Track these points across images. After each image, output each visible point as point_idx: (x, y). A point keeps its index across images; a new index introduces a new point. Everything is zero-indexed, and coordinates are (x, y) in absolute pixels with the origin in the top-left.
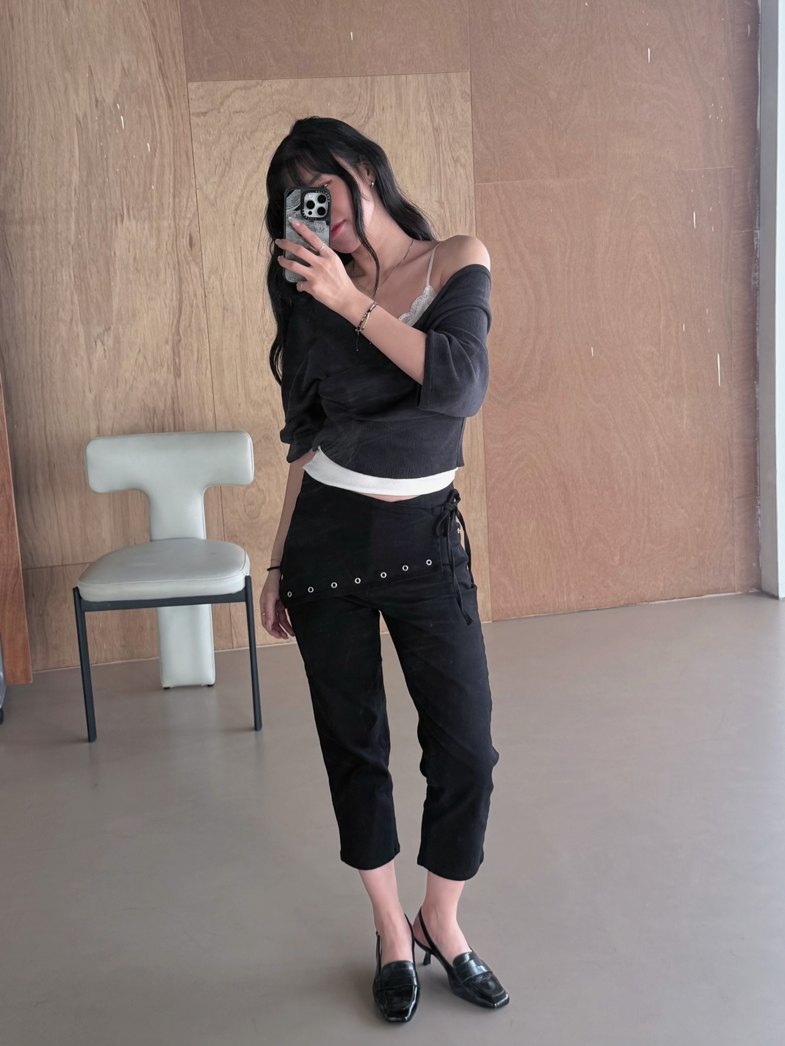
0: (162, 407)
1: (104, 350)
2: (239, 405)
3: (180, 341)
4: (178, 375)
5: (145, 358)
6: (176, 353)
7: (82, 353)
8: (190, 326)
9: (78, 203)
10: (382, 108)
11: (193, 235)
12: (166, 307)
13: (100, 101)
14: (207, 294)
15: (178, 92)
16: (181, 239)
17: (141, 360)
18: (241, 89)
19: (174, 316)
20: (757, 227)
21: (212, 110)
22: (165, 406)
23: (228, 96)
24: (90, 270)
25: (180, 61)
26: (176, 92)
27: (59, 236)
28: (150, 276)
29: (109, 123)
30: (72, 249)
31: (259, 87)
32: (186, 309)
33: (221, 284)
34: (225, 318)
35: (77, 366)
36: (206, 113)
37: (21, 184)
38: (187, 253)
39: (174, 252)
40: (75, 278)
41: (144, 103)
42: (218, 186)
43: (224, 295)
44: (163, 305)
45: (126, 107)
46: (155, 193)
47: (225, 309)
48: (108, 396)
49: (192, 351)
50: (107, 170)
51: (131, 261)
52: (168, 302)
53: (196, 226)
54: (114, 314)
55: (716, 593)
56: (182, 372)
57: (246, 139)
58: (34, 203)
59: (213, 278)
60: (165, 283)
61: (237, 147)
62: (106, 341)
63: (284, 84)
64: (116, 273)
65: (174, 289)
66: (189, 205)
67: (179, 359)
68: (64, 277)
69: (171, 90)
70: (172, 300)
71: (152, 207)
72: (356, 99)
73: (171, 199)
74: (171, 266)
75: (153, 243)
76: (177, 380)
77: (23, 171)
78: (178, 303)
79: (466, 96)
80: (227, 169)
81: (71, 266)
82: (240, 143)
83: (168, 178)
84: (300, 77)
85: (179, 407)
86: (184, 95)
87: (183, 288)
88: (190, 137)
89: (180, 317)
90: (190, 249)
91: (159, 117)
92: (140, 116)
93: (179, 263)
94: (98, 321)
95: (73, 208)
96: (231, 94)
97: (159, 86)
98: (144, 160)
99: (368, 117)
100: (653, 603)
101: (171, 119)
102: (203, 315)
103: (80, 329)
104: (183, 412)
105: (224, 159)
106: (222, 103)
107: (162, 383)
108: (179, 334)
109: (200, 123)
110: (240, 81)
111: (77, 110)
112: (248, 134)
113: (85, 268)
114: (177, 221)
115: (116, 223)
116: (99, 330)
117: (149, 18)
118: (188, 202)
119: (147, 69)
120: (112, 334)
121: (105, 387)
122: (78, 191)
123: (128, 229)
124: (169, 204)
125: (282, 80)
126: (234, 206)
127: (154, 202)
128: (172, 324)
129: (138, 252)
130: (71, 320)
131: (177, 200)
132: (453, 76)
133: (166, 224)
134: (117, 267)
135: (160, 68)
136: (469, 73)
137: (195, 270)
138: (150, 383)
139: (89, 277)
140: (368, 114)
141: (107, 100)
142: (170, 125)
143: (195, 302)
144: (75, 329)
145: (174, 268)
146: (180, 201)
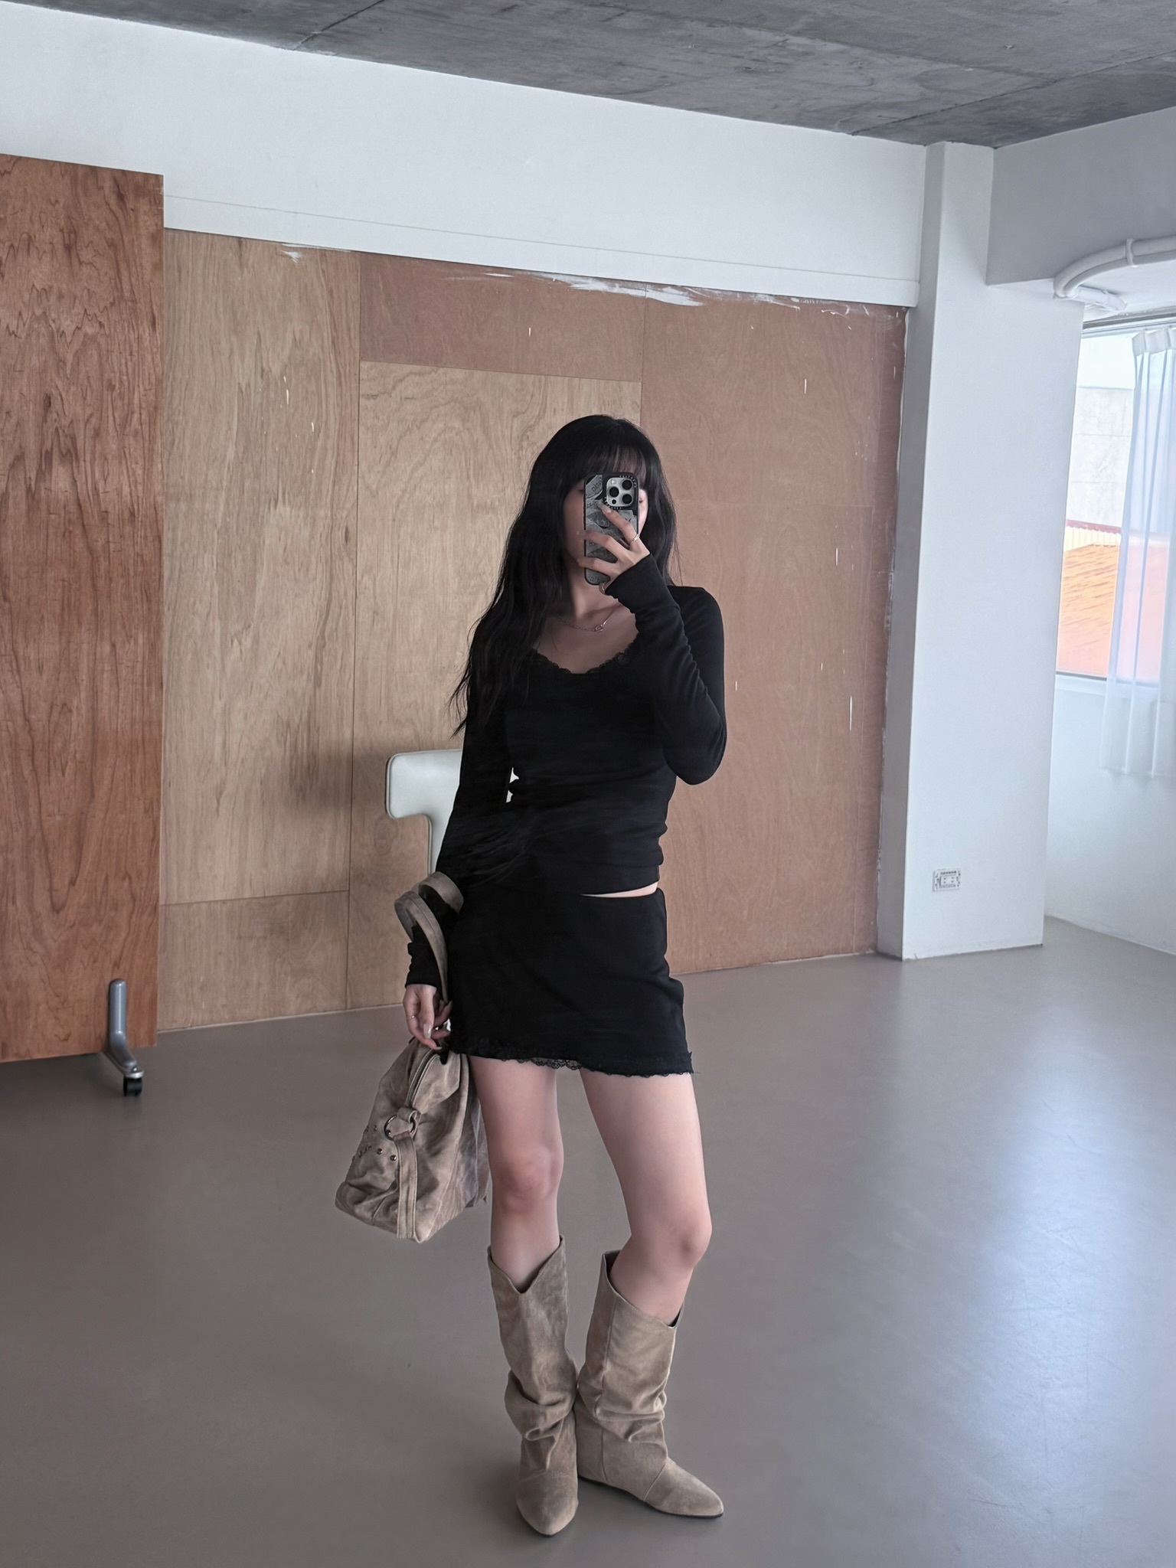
0: (297, 721)
1: (241, 651)
2: (381, 722)
3: (324, 646)
4: (318, 683)
5: (284, 663)
6: (318, 659)
7: (216, 653)
8: (336, 629)
9: (230, 482)
10: (553, 410)
11: (350, 528)
12: (313, 606)
13: (266, 371)
14: (358, 593)
15: (349, 371)
16: (337, 533)
17: (280, 665)
18: (415, 374)
19: (321, 616)
20: (892, 570)
21: (384, 394)
22: (301, 719)
23: (401, 381)
24: (235, 558)
25: (355, 338)
26: (347, 371)
27: (205, 517)
28: (299, 570)
29: (272, 395)
30: (218, 533)
31: (433, 374)
32: (334, 609)
33: (374, 584)
34: (375, 623)
35: (208, 667)
36: (377, 396)
37: (170, 454)
38: (342, 546)
39: (327, 545)
40: (217, 566)
41: (313, 378)
42: (382, 477)
43: (375, 597)
44: (310, 603)
45: (293, 381)
46: (314, 477)
47: (375, 613)
48: (239, 704)
49: (336, 659)
50: (266, 447)
51: (281, 552)
52: (316, 600)
53: (354, 519)
54: (256, 610)
55: (835, 953)
56: (323, 681)
57: (415, 428)
58: (181, 478)
59: (366, 578)
60: (315, 579)
61: (405, 436)
62: (243, 641)
63: (459, 374)
64: (262, 564)
65: (324, 586)
66: (349, 494)
67: (322, 666)
68: (206, 564)
69: (342, 367)
70: (320, 599)
71: (310, 492)
72: (529, 397)
73: (331, 486)
74: (324, 561)
75: (306, 533)
76: (317, 690)
77: (174, 440)
78: (326, 603)
79: (636, 407)
80: (392, 459)
81: (215, 552)
82: (408, 432)
83: (330, 462)
84: (476, 368)
85: (315, 721)
86: (355, 374)
87: (334, 586)
88: (357, 421)
89: (327, 618)
90: (345, 543)
91: (327, 395)
92: (307, 392)
93: (331, 558)
94: (238, 617)
95: (224, 487)
96: (404, 378)
97: (331, 362)
98: (307, 440)
99: (539, 417)
100: (776, 963)
101: (339, 398)
102: (352, 618)
103: (216, 625)
104: (319, 729)
105: (390, 448)
106: (394, 388)
107: (300, 693)
108: (323, 637)
109: (369, 407)
110: (415, 366)
111: (241, 379)
112: (418, 423)
113: (230, 555)
114: (335, 510)
115: (269, 508)
116: (238, 627)
117: (327, 285)
118: (348, 490)
119: (320, 342)
120: (251, 634)
121: (238, 694)
122: (231, 469)
123: (281, 515)
124: (328, 491)
125: (457, 370)
126: (396, 499)
127: (313, 486)
128: (318, 626)
129: (289, 541)
130: (208, 614)
131: (337, 488)
132: (624, 384)
133: (322, 513)
134: (265, 556)
135: (333, 342)
136: (640, 384)
137: (348, 566)
138: (287, 692)
139: (234, 566)
140: (539, 415)
141: (274, 371)
142: (338, 405)
143: (344, 602)
144: (211, 625)
145: (326, 563)
146: (340, 489)
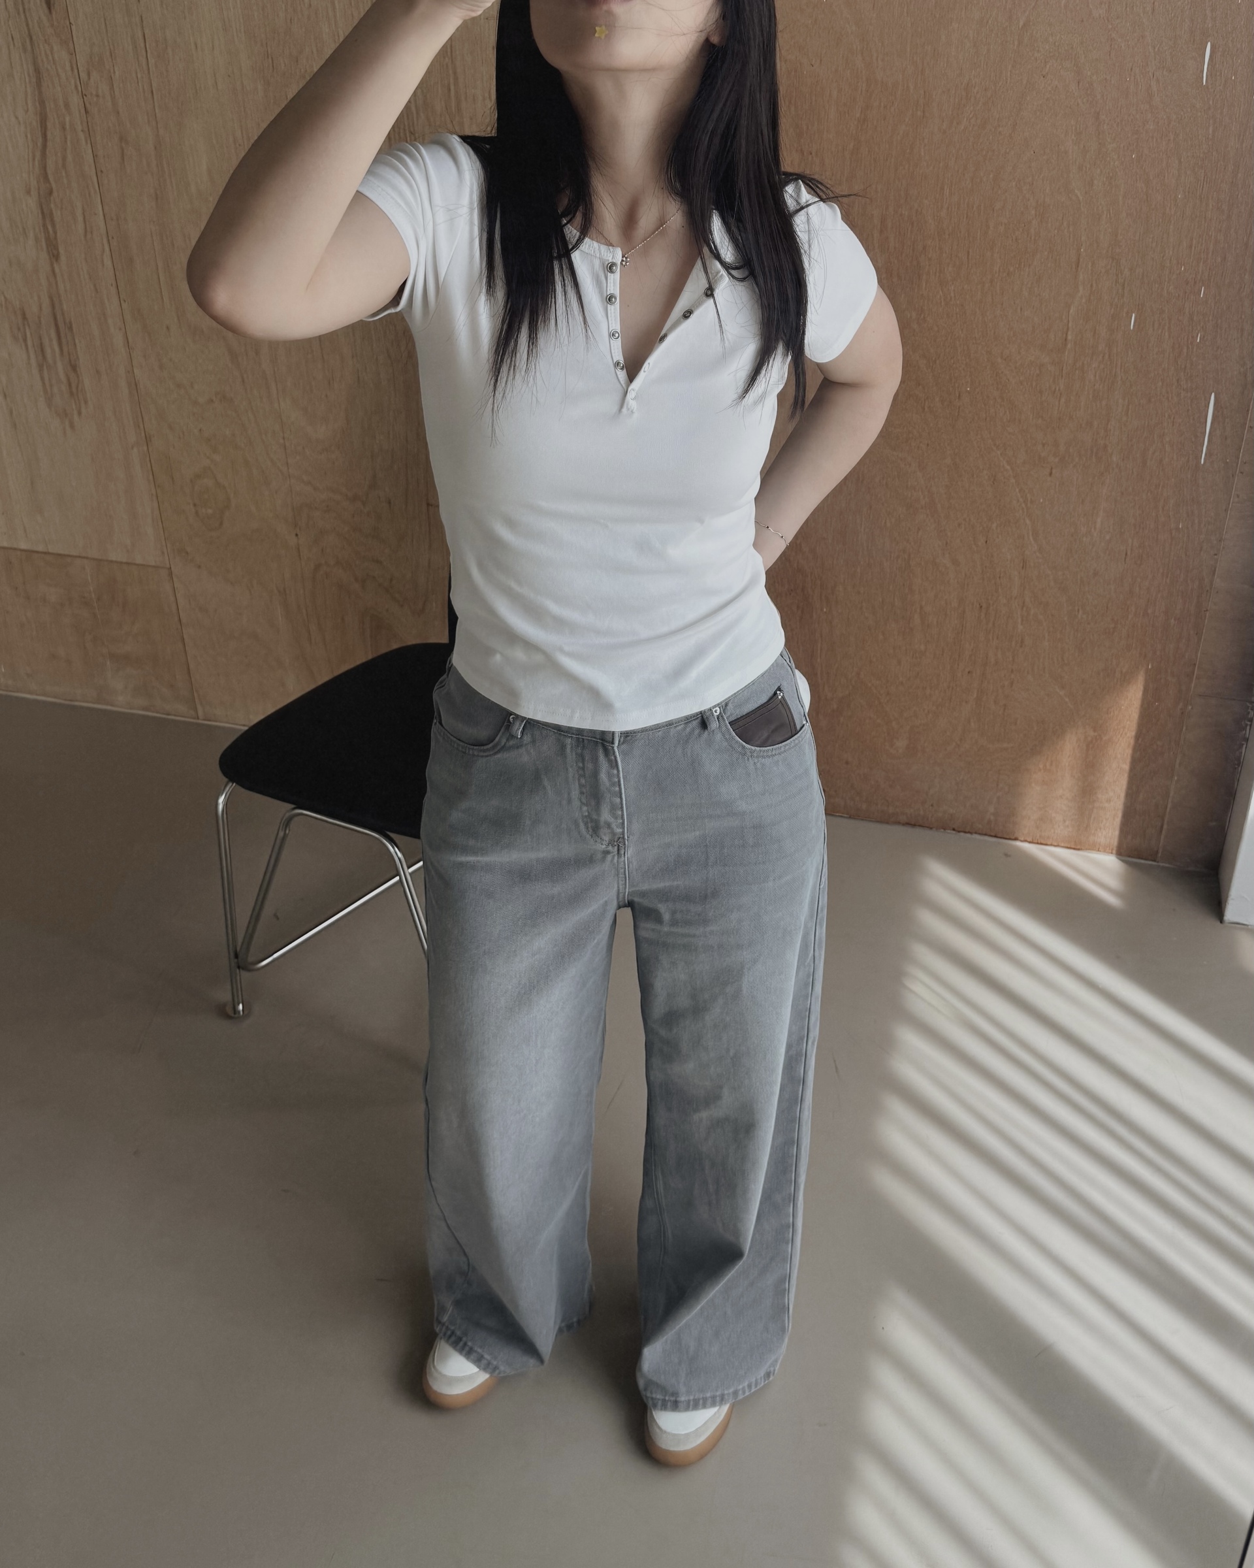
3: (51, 192)
4: (54, 255)
6: (46, 215)
8: (64, 166)
12: (19, 123)
14: (87, 105)
19: (34, 142)
22: (39, 307)
32: (53, 130)
33: (112, 89)
34: (125, 158)
43: (118, 113)
44: (14, 121)
47: (123, 139)
49: (73, 214)
52: (19, 116)
56: (61, 250)
59: (95, 73)
60: (10, 77)
65: (29, 89)
67: (53, 225)
70: (27, 111)
74: (19, 45)
76: (55, 265)
78: (38, 119)
85: (63, 314)
87: (44, 88)
89: (45, 146)
93: (31, 39)
102: (85, 147)
107: (31, 268)
108: (45, 178)
128: (34, 159)
137: (61, 54)
138: (11, 264)
143: (67, 119)
145: (24, 47)
